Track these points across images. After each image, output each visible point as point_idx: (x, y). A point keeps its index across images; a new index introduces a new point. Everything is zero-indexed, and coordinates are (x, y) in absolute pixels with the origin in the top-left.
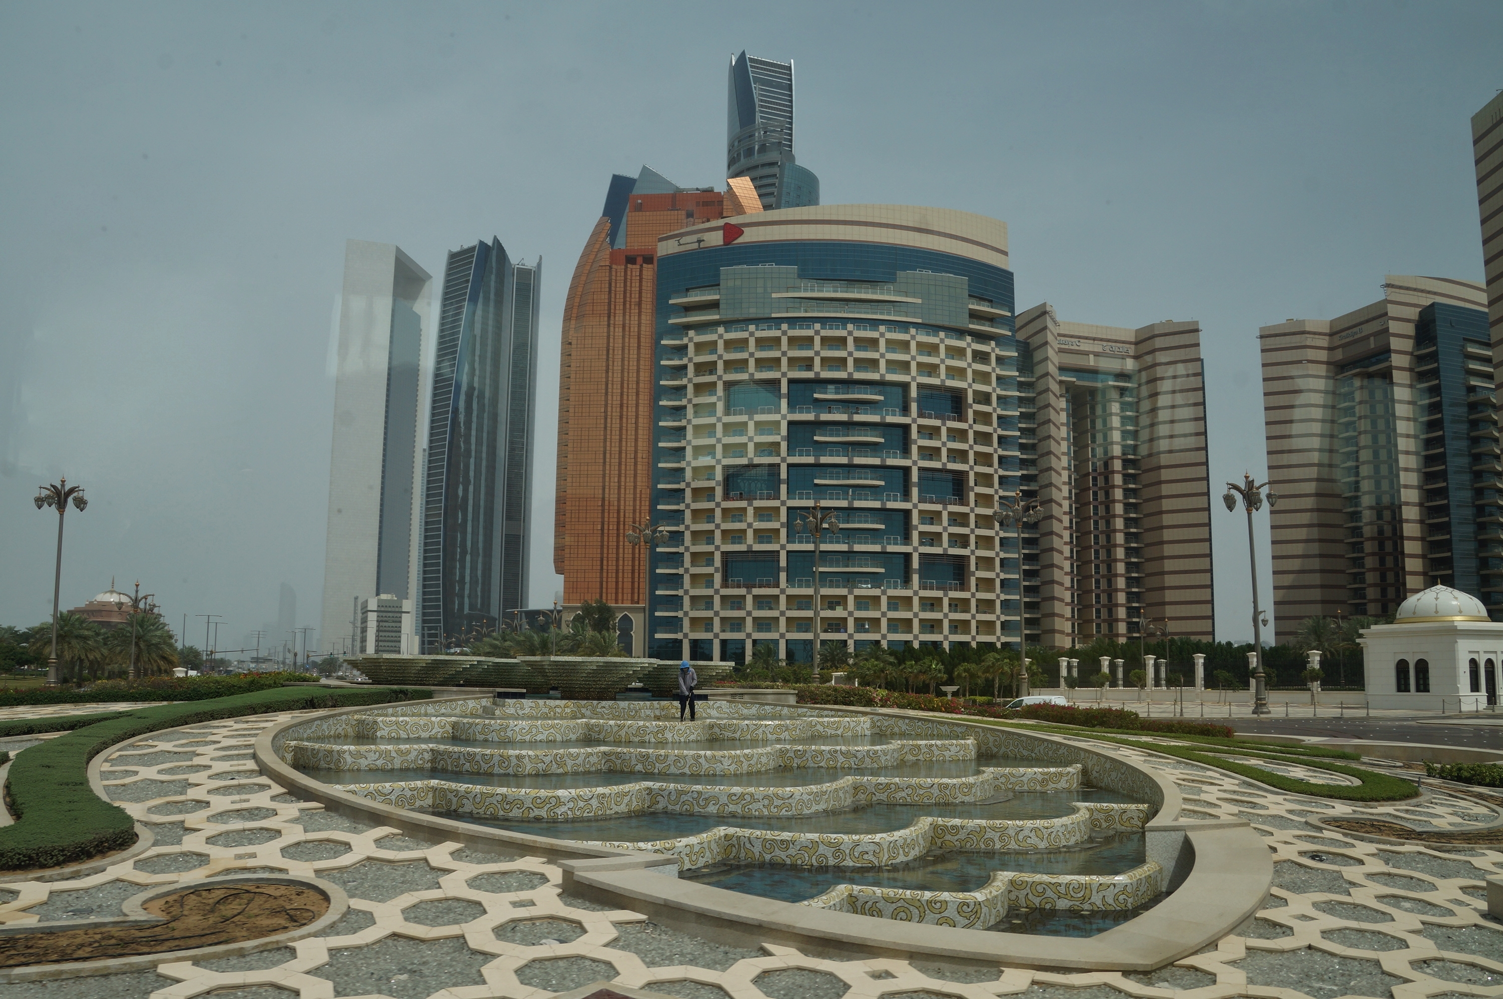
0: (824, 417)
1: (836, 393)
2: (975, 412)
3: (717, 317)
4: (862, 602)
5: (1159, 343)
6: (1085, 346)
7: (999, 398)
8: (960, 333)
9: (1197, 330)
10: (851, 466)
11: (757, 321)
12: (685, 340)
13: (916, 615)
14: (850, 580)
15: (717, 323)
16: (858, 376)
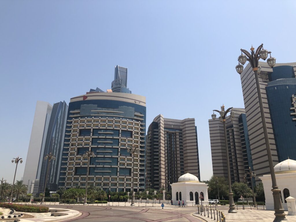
0: (100, 137)
1: (104, 132)
2: (134, 136)
3: (79, 115)
4: (106, 179)
5: (186, 123)
6: (171, 123)
7: (140, 133)
8: (132, 119)
9: (194, 120)
10: (105, 148)
11: (88, 116)
12: (72, 120)
13: (118, 182)
14: (103, 174)
15: (79, 117)
16: (108, 128)
